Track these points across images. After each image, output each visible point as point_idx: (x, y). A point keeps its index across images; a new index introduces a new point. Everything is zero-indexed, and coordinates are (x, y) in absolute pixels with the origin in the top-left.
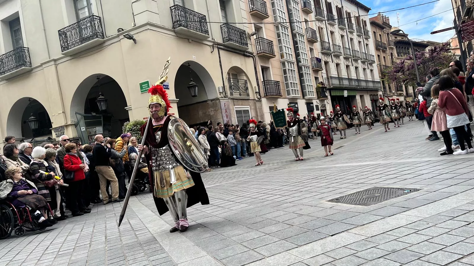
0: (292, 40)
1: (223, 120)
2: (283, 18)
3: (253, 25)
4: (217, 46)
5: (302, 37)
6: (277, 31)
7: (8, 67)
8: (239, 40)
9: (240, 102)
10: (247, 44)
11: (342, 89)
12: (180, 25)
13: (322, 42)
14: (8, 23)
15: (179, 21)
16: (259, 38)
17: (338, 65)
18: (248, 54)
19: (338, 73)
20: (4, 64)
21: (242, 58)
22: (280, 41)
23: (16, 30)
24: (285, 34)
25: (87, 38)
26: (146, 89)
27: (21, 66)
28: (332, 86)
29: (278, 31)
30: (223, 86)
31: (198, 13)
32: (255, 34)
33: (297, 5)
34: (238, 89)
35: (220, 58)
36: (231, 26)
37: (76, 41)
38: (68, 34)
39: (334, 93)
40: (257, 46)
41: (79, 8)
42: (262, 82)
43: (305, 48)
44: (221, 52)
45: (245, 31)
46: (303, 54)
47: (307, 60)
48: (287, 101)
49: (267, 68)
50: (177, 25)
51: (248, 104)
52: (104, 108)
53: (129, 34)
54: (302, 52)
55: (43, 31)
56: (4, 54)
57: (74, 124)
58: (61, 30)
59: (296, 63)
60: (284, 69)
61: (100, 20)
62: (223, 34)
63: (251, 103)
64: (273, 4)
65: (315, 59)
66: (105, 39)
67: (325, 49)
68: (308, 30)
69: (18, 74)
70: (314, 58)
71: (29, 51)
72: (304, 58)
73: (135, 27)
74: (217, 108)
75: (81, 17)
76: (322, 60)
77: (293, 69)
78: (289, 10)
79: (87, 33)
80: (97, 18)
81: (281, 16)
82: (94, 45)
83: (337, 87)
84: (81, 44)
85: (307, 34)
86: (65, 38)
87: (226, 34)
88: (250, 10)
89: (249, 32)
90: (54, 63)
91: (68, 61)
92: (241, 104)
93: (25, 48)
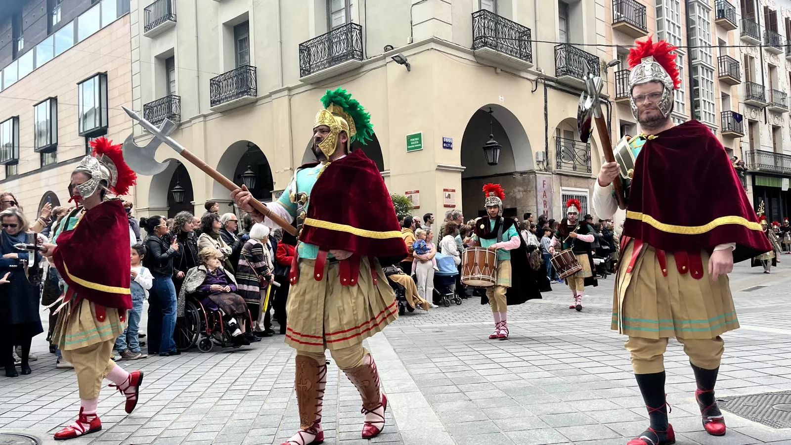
1: (536, 210)
2: (675, 37)
3: (615, 49)
4: (543, 81)
5: (710, 73)
7: (226, 94)
9: (573, 180)
11: (780, 176)
12: (485, 44)
13: (750, 84)
14: (233, 28)
15: (485, 37)
16: (622, 71)
19: (775, 144)
20: (220, 90)
23: (242, 40)
25: (338, 58)
26: (416, 146)
27: (242, 93)
28: (759, 169)
30: (544, 151)
31: (518, 24)
32: (618, 63)
33: (706, 13)
34: (572, 157)
35: (546, 102)
36: (574, 47)
37: (322, 61)
38: (313, 50)
39: (760, 182)
40: (618, 85)
41: (333, 11)
43: (712, 93)
44: (549, 90)
45: (598, 58)
46: (707, 103)
47: (714, 115)
50: (479, 43)
51: (587, 186)
53: (400, 56)
55: (279, 43)
56: (223, 75)
58: (303, 43)
61: (361, 30)
62: (557, 62)
64: (659, 11)
65: (729, 115)
66: (364, 61)
67: (753, 97)
68: (722, 60)
69: (238, 105)
70: (729, 112)
71: (256, 73)
72: (707, 111)
73: (412, 44)
74: (529, 187)
75: (335, 24)
76: (745, 116)
78: (689, 22)
79: (340, 49)
80: (356, 27)
81: (672, 33)
82: (345, 70)
83: (768, 171)
84: (328, 67)
85: (720, 68)
86: (307, 56)
87: (562, 62)
88: (614, 21)
89: (605, 60)
90: (287, 94)
91: (308, 92)
92: (573, 185)
93: (252, 67)
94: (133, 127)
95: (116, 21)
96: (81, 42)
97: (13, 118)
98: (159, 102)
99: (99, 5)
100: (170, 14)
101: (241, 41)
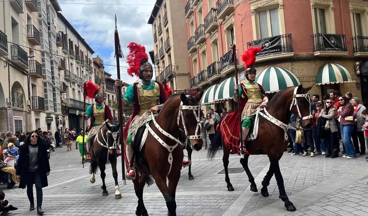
0: (51, 66)
1: (7, 128)
2: (47, 47)
3: (29, 49)
4: (8, 62)
5: (57, 65)
6: (42, 57)
8: (24, 60)
10: (27, 64)
11: (76, 109)
13: (66, 71)
17: (73, 89)
18: (25, 73)
19: (73, 96)
21: (22, 75)
22: (44, 65)
24: (48, 60)
28: (71, 106)
30: (9, 98)
33: (54, 38)
36: (20, 47)
42: (32, 97)
43: (57, 73)
44: (10, 67)
45: (27, 53)
48: (45, 115)
49: (35, 86)
54: (56, 77)
60: (45, 88)
63: (24, 114)
72: (57, 81)
74: (4, 116)
77: (51, 89)
78: (49, 41)
87: (16, 54)
88: (28, 36)
92: (18, 115)
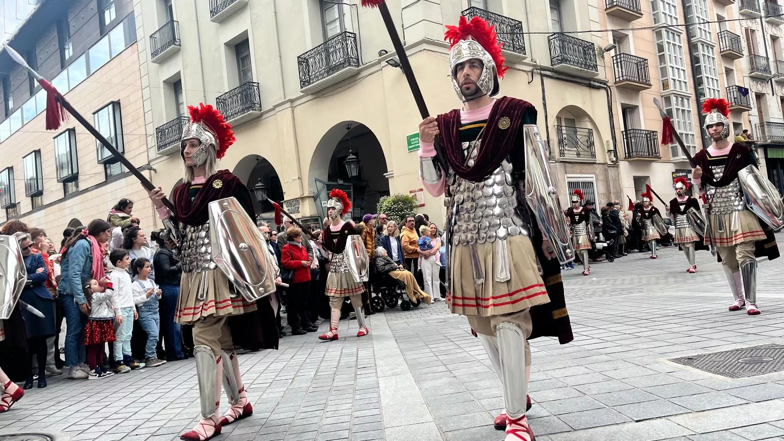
0: (689, 56)
2: (671, 16)
3: (610, 33)
4: (539, 71)
5: (710, 50)
6: (657, 40)
7: (232, 111)
8: (582, 60)
9: (578, 167)
10: (595, 67)
13: (753, 57)
14: (234, 47)
16: (620, 54)
18: (597, 84)
20: (226, 107)
21: (586, 91)
22: (662, 58)
24: (674, 45)
25: (335, 67)
27: (248, 109)
28: (770, 141)
29: (661, 41)
31: (509, 18)
32: (614, 47)
34: (575, 144)
35: (543, 92)
36: (567, 36)
37: (320, 72)
38: (311, 61)
39: (773, 154)
40: (616, 69)
42: (622, 132)
43: (714, 69)
44: (546, 80)
46: (711, 80)
47: (718, 91)
48: (671, 168)
49: (634, 108)
51: (592, 172)
52: (354, 174)
53: (394, 59)
54: (708, 78)
55: (278, 58)
56: (228, 92)
57: (312, 195)
58: (301, 55)
59: (693, 97)
60: (667, 108)
61: (355, 38)
62: (552, 52)
63: (599, 169)
65: (734, 90)
66: (360, 68)
67: (758, 70)
68: (723, 36)
69: (243, 121)
70: (734, 87)
71: (259, 88)
72: (711, 87)
73: (405, 47)
75: (330, 34)
76: (751, 90)
77: (686, 108)
78: (684, 1)
79: (337, 58)
80: (350, 35)
81: (667, 12)
82: (346, 76)
83: (780, 142)
84: (327, 76)
85: (721, 43)
86: (306, 67)
87: (556, 51)
88: (606, 7)
89: (601, 46)
90: (289, 106)
91: (310, 102)
92: (579, 171)
93: (254, 83)
94: (147, 151)
95: (125, 50)
96: (93, 74)
97: (35, 151)
98: (170, 124)
99: (107, 36)
100: (174, 39)
101: (243, 59)
